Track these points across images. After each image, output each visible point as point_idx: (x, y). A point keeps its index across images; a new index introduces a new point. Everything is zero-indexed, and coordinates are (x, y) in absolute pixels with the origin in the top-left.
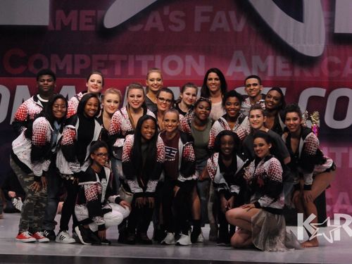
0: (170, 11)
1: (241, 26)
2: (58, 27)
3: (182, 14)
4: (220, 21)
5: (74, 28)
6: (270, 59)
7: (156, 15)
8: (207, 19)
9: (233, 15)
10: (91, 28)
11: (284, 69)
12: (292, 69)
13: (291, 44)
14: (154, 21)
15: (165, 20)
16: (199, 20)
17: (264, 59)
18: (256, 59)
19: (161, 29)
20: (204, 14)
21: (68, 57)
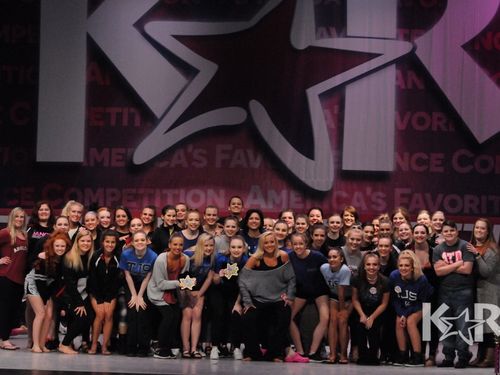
0: (195, 148)
1: (257, 163)
2: (92, 164)
3: (204, 152)
4: (239, 158)
5: (106, 164)
6: (284, 193)
7: (181, 152)
8: (227, 156)
9: (250, 153)
10: (121, 164)
11: (297, 202)
12: (304, 202)
13: (303, 179)
14: (179, 158)
15: (189, 158)
16: (219, 158)
17: (279, 192)
18: (272, 193)
19: (185, 165)
20: (224, 152)
21: (100, 191)
